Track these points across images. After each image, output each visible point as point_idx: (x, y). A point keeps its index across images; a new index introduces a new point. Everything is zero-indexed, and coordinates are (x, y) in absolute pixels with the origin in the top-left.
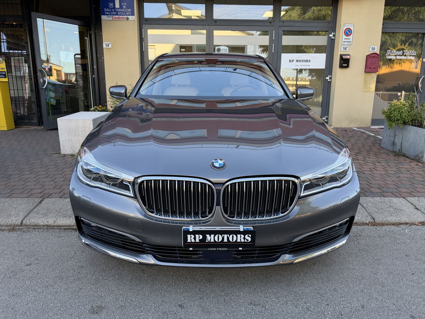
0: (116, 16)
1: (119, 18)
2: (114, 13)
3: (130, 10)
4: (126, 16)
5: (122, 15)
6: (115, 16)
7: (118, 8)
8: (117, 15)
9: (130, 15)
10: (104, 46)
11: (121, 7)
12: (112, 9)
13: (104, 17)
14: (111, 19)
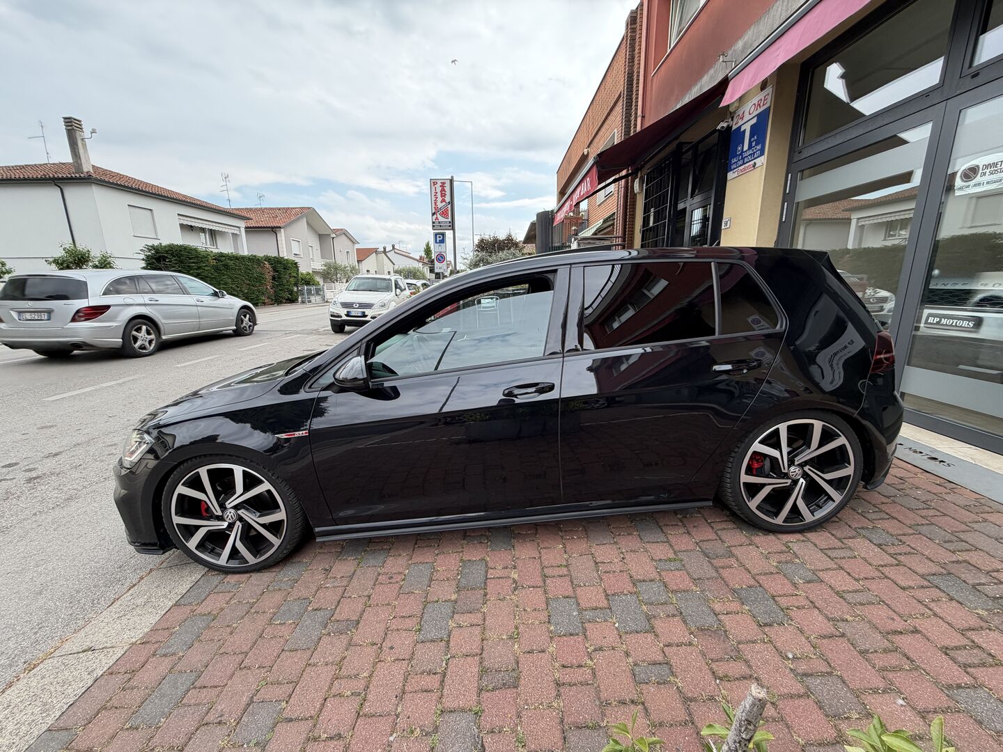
0: (743, 167)
1: (745, 169)
2: (741, 162)
3: (759, 147)
4: (752, 162)
5: (750, 161)
6: (741, 168)
7: (746, 151)
8: (744, 164)
9: (759, 157)
10: (723, 227)
11: (750, 147)
12: (739, 155)
13: (730, 175)
14: (736, 175)
